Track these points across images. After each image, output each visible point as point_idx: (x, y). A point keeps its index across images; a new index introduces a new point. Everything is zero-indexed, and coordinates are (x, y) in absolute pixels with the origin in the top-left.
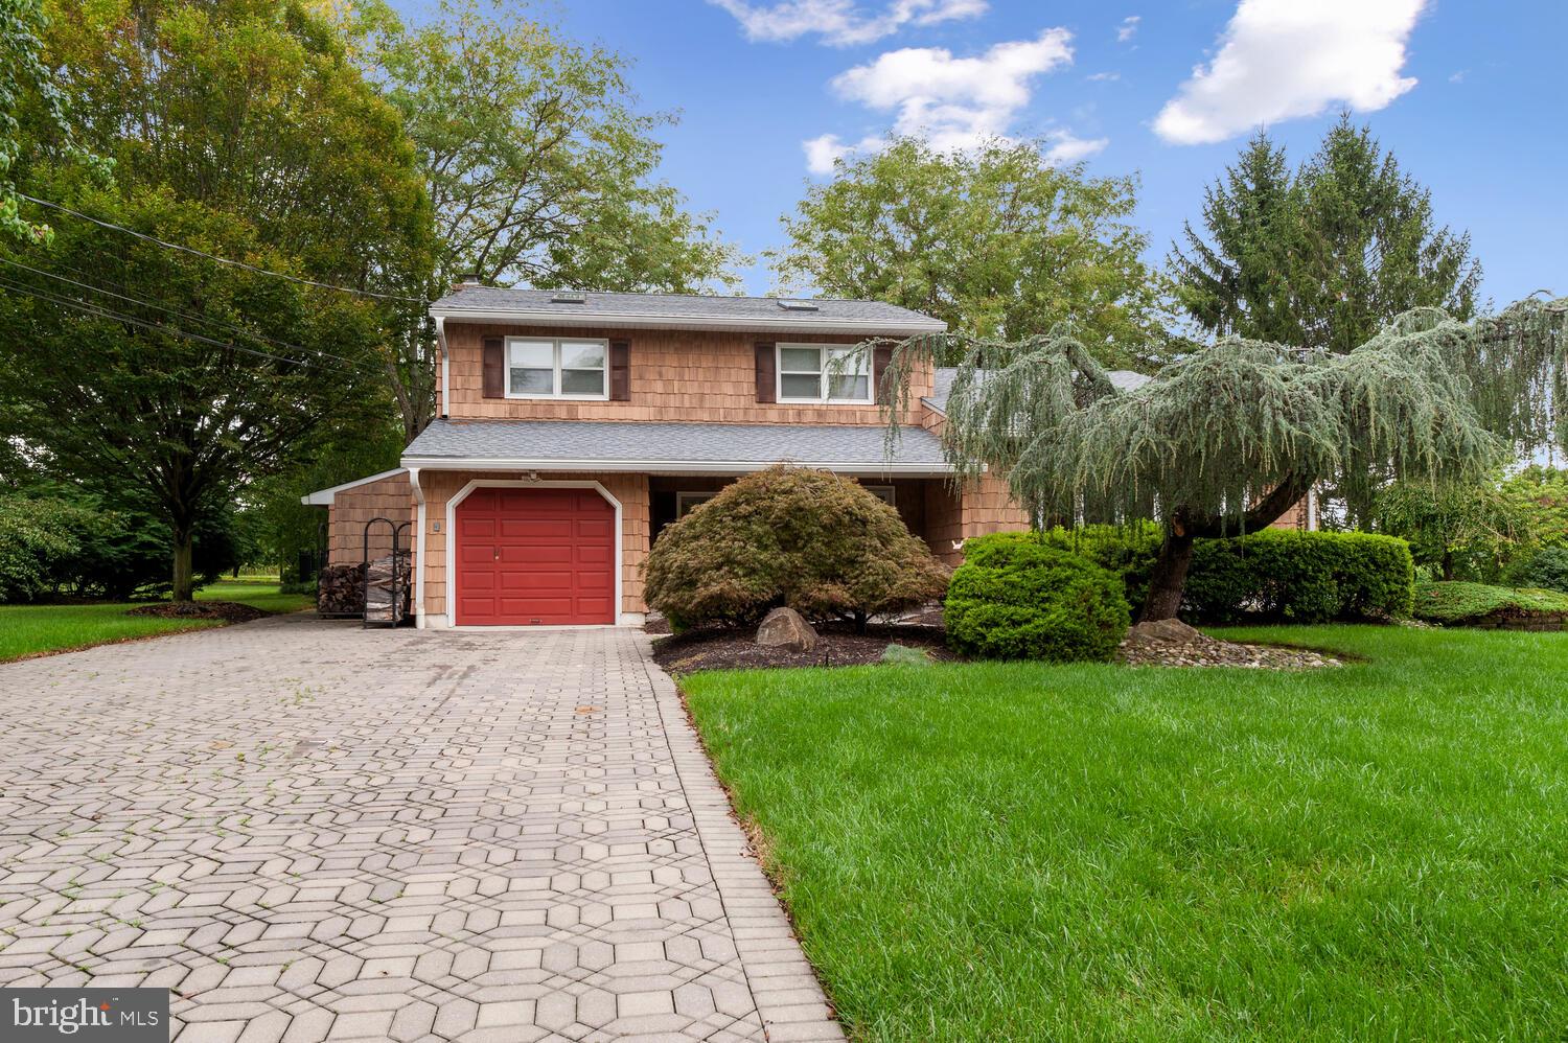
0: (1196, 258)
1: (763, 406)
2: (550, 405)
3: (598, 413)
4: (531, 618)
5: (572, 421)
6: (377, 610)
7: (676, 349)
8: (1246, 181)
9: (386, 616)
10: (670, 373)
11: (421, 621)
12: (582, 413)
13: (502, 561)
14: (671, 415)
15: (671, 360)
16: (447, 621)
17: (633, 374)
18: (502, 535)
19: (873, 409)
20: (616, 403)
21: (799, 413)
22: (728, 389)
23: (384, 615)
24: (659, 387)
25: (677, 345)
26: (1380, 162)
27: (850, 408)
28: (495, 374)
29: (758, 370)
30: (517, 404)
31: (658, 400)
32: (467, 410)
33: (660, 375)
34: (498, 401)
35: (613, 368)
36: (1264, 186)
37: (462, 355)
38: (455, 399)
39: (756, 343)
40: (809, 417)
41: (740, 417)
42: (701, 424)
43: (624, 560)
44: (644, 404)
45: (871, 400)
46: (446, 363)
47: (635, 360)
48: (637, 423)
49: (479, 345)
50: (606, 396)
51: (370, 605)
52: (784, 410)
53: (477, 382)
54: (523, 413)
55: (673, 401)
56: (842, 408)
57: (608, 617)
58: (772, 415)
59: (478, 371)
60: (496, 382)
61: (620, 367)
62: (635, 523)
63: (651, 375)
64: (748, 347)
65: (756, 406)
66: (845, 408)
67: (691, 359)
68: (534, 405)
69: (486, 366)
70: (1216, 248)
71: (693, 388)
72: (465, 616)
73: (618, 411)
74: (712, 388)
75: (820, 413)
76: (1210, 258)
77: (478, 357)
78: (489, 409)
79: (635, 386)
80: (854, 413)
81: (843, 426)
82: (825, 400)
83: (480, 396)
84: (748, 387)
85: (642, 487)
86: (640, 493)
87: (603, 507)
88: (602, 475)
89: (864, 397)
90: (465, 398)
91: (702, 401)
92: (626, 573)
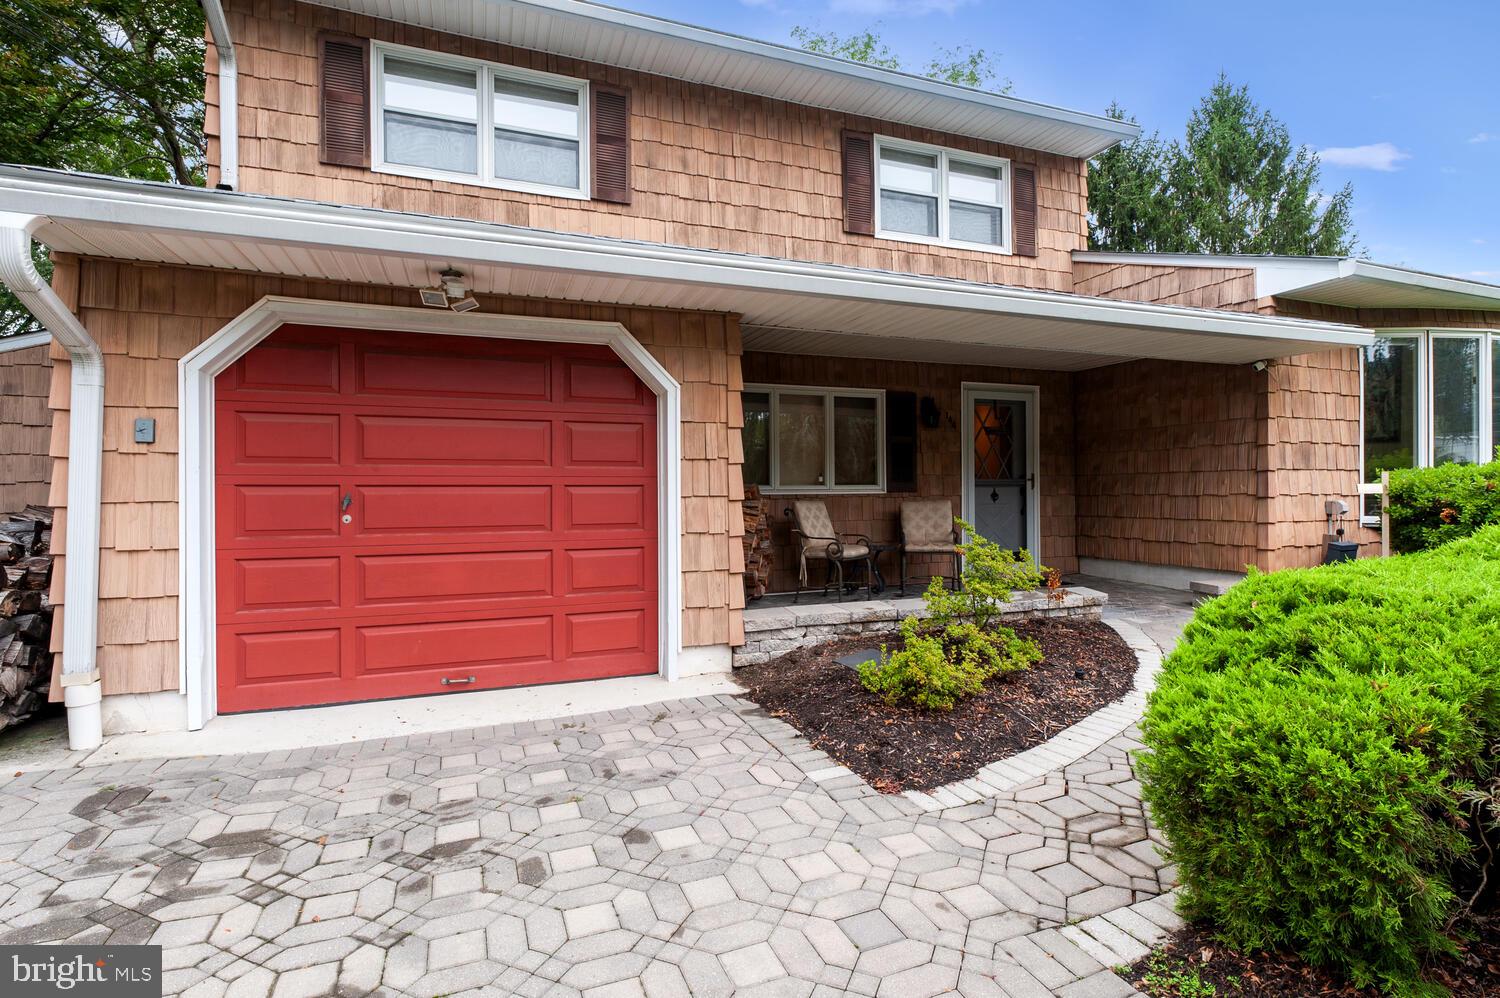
1: (854, 240)
2: (471, 194)
3: (569, 222)
4: (442, 675)
7: (711, 121)
10: (702, 164)
11: (90, 716)
12: (537, 219)
13: (361, 525)
14: (703, 239)
15: (703, 138)
16: (173, 717)
17: (635, 155)
18: (363, 458)
19: (1008, 261)
20: (603, 208)
21: (908, 257)
22: (800, 204)
24: (682, 185)
25: (715, 114)
27: (979, 257)
28: (349, 116)
29: (847, 177)
30: (398, 185)
31: (681, 210)
32: (284, 188)
33: (685, 163)
34: (357, 175)
35: (600, 138)
37: (269, 65)
38: (253, 157)
39: (842, 132)
40: (922, 264)
41: (817, 256)
43: (686, 523)
44: (655, 215)
45: (1007, 248)
47: (640, 129)
49: (309, 49)
50: (584, 192)
52: (886, 248)
53: (308, 129)
54: (414, 205)
55: (706, 214)
56: (968, 256)
57: (644, 659)
58: (867, 258)
59: (309, 102)
60: (351, 134)
61: (610, 137)
62: (711, 429)
63: (668, 161)
64: (829, 135)
65: (844, 239)
66: (973, 256)
67: (738, 142)
68: (437, 191)
69: (329, 100)
71: (741, 196)
73: (607, 223)
74: (773, 199)
75: (937, 259)
77: (308, 74)
78: (337, 189)
79: (639, 178)
80: (984, 264)
82: (944, 239)
83: (313, 156)
84: (831, 207)
85: (725, 345)
86: (719, 357)
87: (627, 392)
88: (632, 309)
89: (997, 240)
90: (279, 159)
91: (756, 220)
92: (691, 554)
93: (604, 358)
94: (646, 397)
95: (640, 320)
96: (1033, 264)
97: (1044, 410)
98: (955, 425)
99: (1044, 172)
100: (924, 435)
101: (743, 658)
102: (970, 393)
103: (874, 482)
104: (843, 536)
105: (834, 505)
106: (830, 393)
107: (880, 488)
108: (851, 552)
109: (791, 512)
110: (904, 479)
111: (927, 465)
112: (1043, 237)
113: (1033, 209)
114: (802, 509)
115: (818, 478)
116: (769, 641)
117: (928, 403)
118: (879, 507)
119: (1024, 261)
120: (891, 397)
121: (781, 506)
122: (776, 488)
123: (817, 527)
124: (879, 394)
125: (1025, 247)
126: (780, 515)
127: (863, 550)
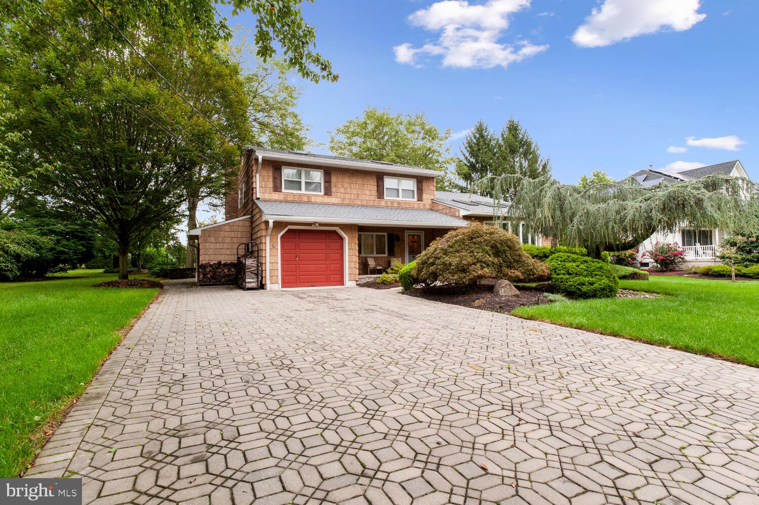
0: (462, 158)
1: (379, 200)
2: (300, 195)
3: (319, 200)
4: (311, 284)
5: (309, 202)
6: (250, 282)
8: (476, 134)
9: (254, 285)
10: (346, 185)
11: (269, 286)
12: (313, 199)
13: (299, 260)
14: (347, 202)
15: (347, 180)
16: (278, 287)
17: (333, 185)
18: (299, 249)
19: (416, 202)
20: (326, 196)
21: (392, 203)
22: (367, 192)
23: (253, 284)
24: (342, 190)
26: (522, 132)
27: (409, 202)
28: (278, 182)
29: (378, 186)
30: (288, 194)
31: (342, 196)
32: (267, 196)
33: (343, 185)
34: (280, 193)
35: (326, 182)
36: (482, 136)
37: (265, 173)
38: (261, 191)
39: (377, 176)
40: (396, 205)
41: (372, 204)
42: (358, 206)
44: (337, 197)
45: (416, 199)
46: (258, 176)
47: (333, 179)
48: (334, 204)
49: (271, 169)
50: (322, 193)
51: (247, 280)
52: (387, 202)
53: (271, 185)
54: (290, 198)
55: (347, 196)
56: (406, 202)
57: (341, 282)
58: (383, 203)
59: (271, 180)
60: (279, 185)
61: (328, 182)
62: (353, 244)
63: (340, 186)
64: (374, 177)
65: (377, 200)
67: (354, 179)
68: (294, 195)
69: (274, 178)
70: (467, 155)
71: (355, 192)
72: (285, 284)
73: (327, 199)
74: (362, 192)
75: (399, 203)
76: (466, 158)
77: (271, 174)
78: (276, 196)
79: (333, 189)
80: (410, 204)
81: (406, 209)
82: (401, 198)
83: (271, 190)
84: (374, 192)
85: (355, 230)
86: (354, 232)
87: (338, 238)
88: (340, 225)
89: (414, 197)
90: (266, 191)
91: (358, 197)
92: (350, 265)
93: (335, 232)
94: (341, 239)
95: (341, 226)
96: (422, 203)
97: (425, 236)
98: (403, 241)
99: (425, 181)
100: (396, 243)
101: (358, 283)
102: (407, 233)
103: (385, 254)
104: (377, 265)
105: (375, 259)
106: (375, 234)
107: (386, 255)
108: (378, 268)
109: (366, 260)
110: (392, 253)
111: (397, 250)
112: (424, 196)
113: (422, 190)
114: (368, 259)
115: (372, 252)
116: (363, 280)
117: (397, 235)
118: (386, 259)
119: (420, 202)
120: (389, 235)
121: (364, 259)
122: (363, 255)
123: (372, 263)
124: (386, 234)
125: (420, 199)
126: (364, 261)
127: (381, 268)
